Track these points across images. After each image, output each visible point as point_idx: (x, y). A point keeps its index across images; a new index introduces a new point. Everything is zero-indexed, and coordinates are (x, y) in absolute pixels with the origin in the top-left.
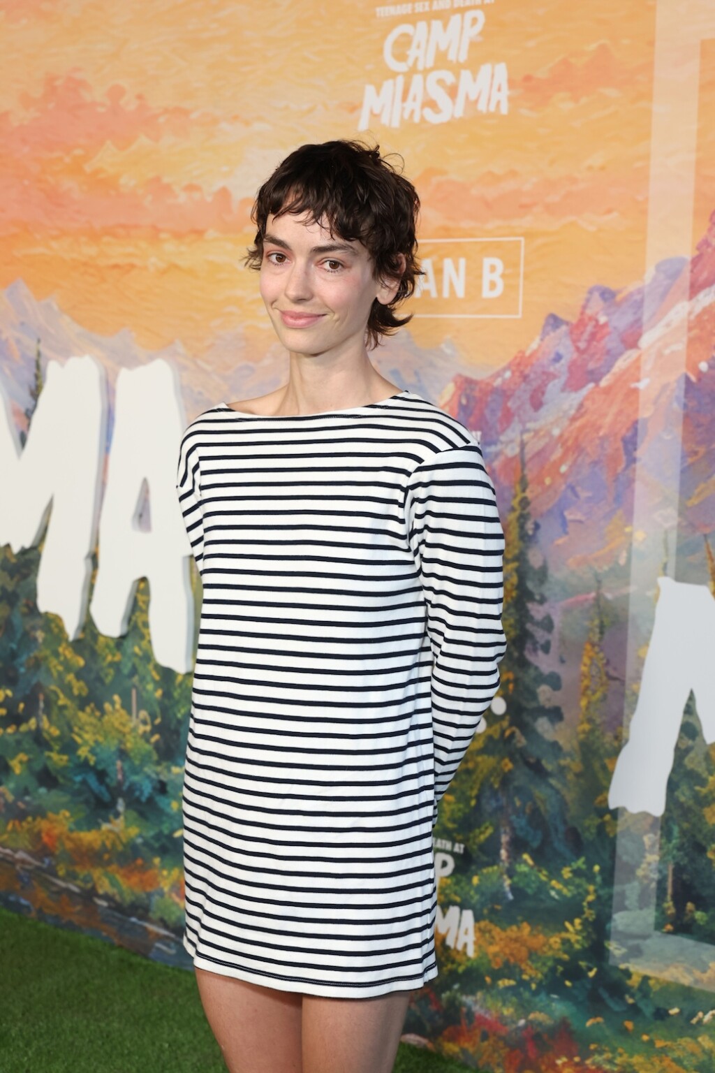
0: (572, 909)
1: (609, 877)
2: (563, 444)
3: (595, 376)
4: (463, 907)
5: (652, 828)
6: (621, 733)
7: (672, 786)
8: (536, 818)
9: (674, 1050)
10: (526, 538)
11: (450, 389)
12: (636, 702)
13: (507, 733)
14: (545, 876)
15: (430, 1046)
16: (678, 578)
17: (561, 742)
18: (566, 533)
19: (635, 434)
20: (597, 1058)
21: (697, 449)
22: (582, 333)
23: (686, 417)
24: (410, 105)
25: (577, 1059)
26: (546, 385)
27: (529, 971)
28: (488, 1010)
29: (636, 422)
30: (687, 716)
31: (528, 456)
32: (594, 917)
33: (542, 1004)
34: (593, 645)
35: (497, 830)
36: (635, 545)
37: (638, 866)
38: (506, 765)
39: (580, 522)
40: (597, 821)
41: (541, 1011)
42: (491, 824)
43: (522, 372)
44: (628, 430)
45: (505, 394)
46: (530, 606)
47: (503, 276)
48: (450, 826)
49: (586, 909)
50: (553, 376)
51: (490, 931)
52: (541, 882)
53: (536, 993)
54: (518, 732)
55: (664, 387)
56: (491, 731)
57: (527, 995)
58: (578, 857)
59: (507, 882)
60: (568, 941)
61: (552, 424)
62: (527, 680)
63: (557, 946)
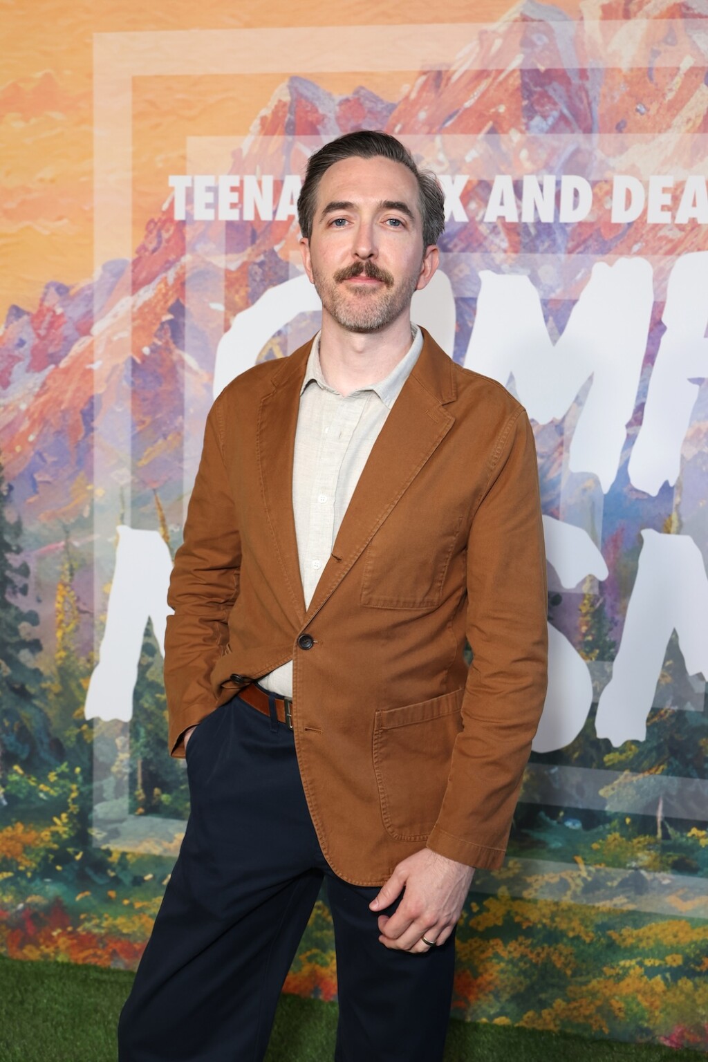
0: (58, 806)
1: (88, 776)
2: (30, 418)
3: (55, 359)
5: (123, 731)
6: (92, 657)
7: (137, 696)
8: (23, 734)
9: (150, 908)
10: (2, 499)
12: (103, 630)
14: (33, 781)
16: (135, 526)
17: (42, 669)
19: (92, 408)
20: (87, 925)
21: (144, 419)
22: (42, 322)
23: (134, 392)
25: (70, 929)
26: (12, 367)
27: (25, 863)
29: (92, 397)
30: (147, 638)
32: (78, 810)
33: (37, 888)
34: (65, 585)
36: (96, 500)
37: (112, 763)
39: (48, 483)
40: (77, 731)
41: (36, 894)
44: (85, 404)
46: (8, 556)
49: (71, 805)
50: (17, 359)
52: (31, 787)
53: (31, 880)
54: (4, 664)
55: (115, 368)
57: (24, 883)
58: (61, 762)
59: (2, 791)
60: (57, 833)
61: (19, 400)
62: (9, 619)
63: (47, 838)
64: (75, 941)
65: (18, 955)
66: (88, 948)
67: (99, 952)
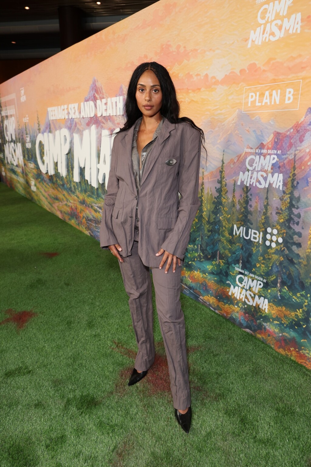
0: (300, 306)
2: (310, 155)
4: (265, 298)
8: (290, 276)
10: (294, 187)
11: (272, 136)
13: (282, 249)
14: (291, 294)
15: (253, 334)
17: (300, 254)
18: (308, 186)
20: (304, 351)
24: (265, 35)
26: (305, 134)
27: (284, 321)
28: (270, 328)
31: (296, 159)
32: (306, 310)
33: (287, 331)
35: (277, 277)
38: (281, 259)
41: (287, 333)
42: (275, 276)
43: (297, 129)
45: (290, 137)
46: (293, 209)
47: (293, 95)
48: (263, 274)
49: (304, 307)
50: (308, 131)
51: (273, 307)
52: (290, 296)
53: (285, 328)
54: (286, 249)
56: (277, 248)
57: (283, 327)
58: (303, 290)
59: (279, 294)
60: (297, 315)
61: (306, 147)
62: (290, 233)
63: (294, 316)
64: (298, 355)
65: (278, 350)
66: (303, 360)
67: (307, 363)
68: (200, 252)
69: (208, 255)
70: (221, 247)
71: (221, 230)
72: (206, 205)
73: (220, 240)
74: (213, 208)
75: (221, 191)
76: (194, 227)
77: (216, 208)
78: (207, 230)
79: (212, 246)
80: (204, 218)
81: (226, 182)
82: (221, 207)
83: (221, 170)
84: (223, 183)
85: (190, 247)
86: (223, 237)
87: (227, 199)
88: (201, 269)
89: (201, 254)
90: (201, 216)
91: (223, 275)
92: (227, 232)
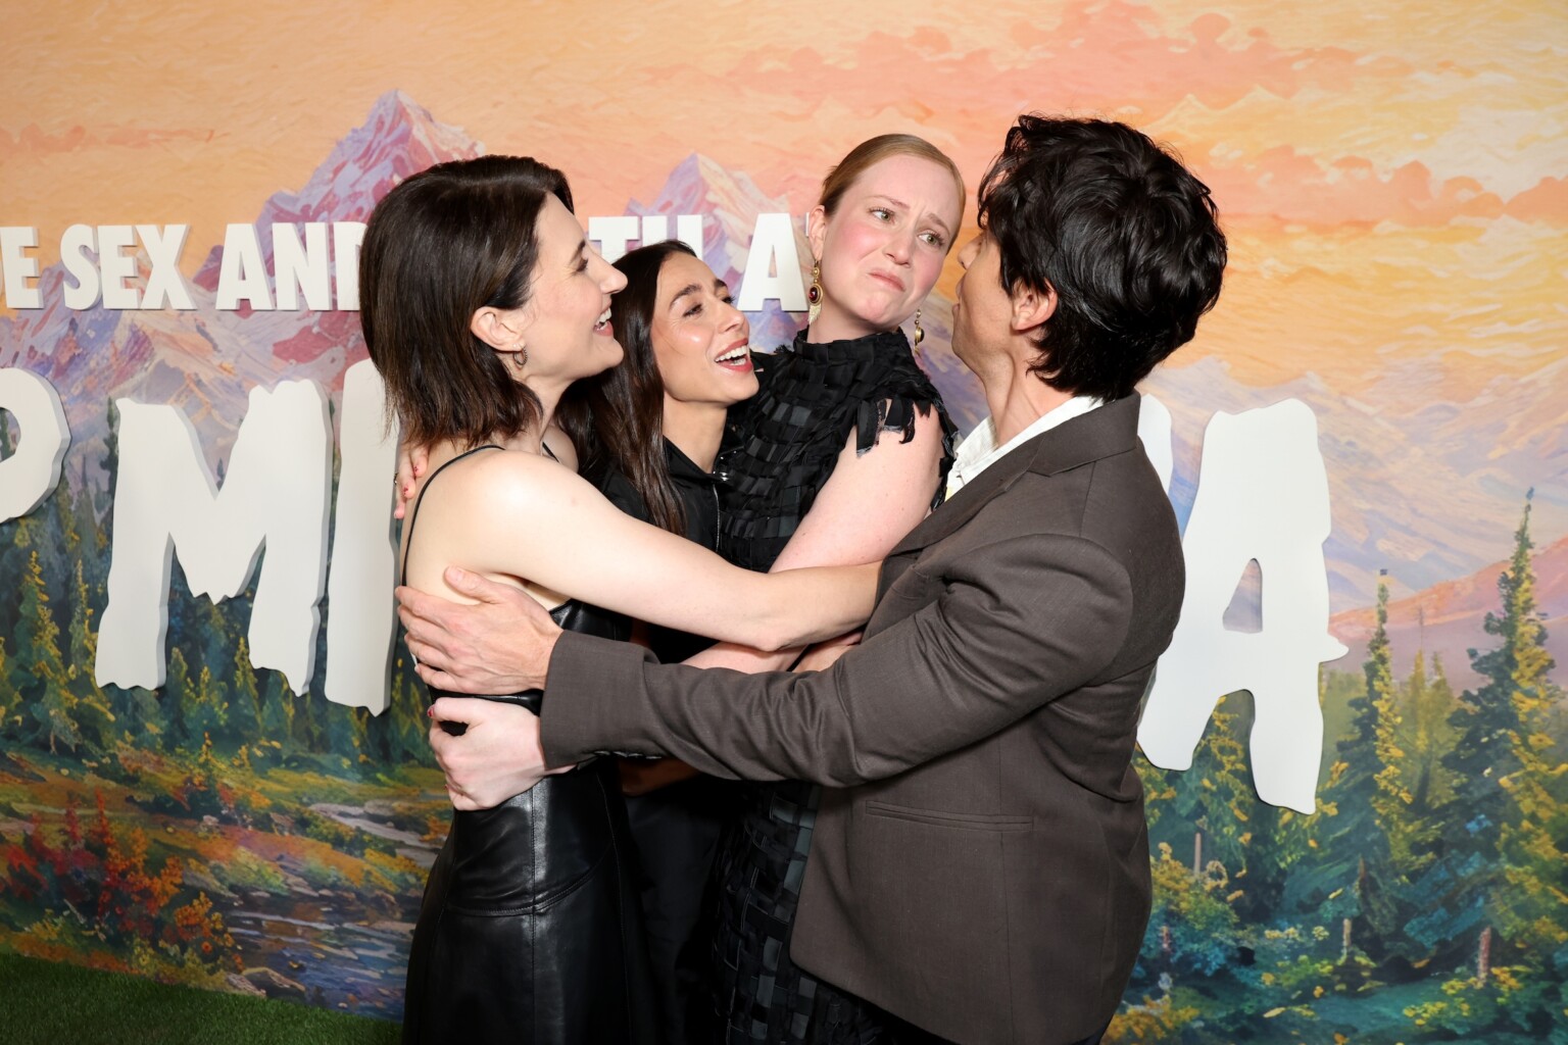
68: (1351, 955)
69: (1411, 959)
70: (1501, 910)
71: (1503, 836)
72: (1403, 732)
73: (1498, 881)
74: (1453, 744)
75: (1511, 663)
76: (1312, 843)
77: (1471, 739)
78: (1403, 845)
79: (1442, 912)
80: (1385, 794)
81: (1543, 623)
82: (1510, 732)
83: (1511, 575)
84: (1521, 629)
85: (1275, 940)
86: (1519, 864)
87: (1551, 696)
88: (1355, 1030)
89: (1362, 960)
90: (1369, 786)
91: (1520, 1031)
92: (1546, 837)
